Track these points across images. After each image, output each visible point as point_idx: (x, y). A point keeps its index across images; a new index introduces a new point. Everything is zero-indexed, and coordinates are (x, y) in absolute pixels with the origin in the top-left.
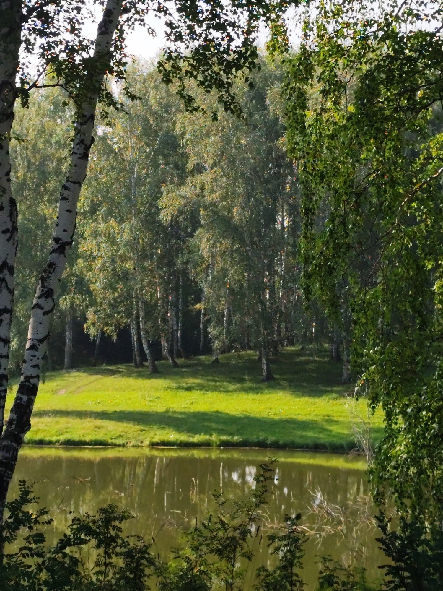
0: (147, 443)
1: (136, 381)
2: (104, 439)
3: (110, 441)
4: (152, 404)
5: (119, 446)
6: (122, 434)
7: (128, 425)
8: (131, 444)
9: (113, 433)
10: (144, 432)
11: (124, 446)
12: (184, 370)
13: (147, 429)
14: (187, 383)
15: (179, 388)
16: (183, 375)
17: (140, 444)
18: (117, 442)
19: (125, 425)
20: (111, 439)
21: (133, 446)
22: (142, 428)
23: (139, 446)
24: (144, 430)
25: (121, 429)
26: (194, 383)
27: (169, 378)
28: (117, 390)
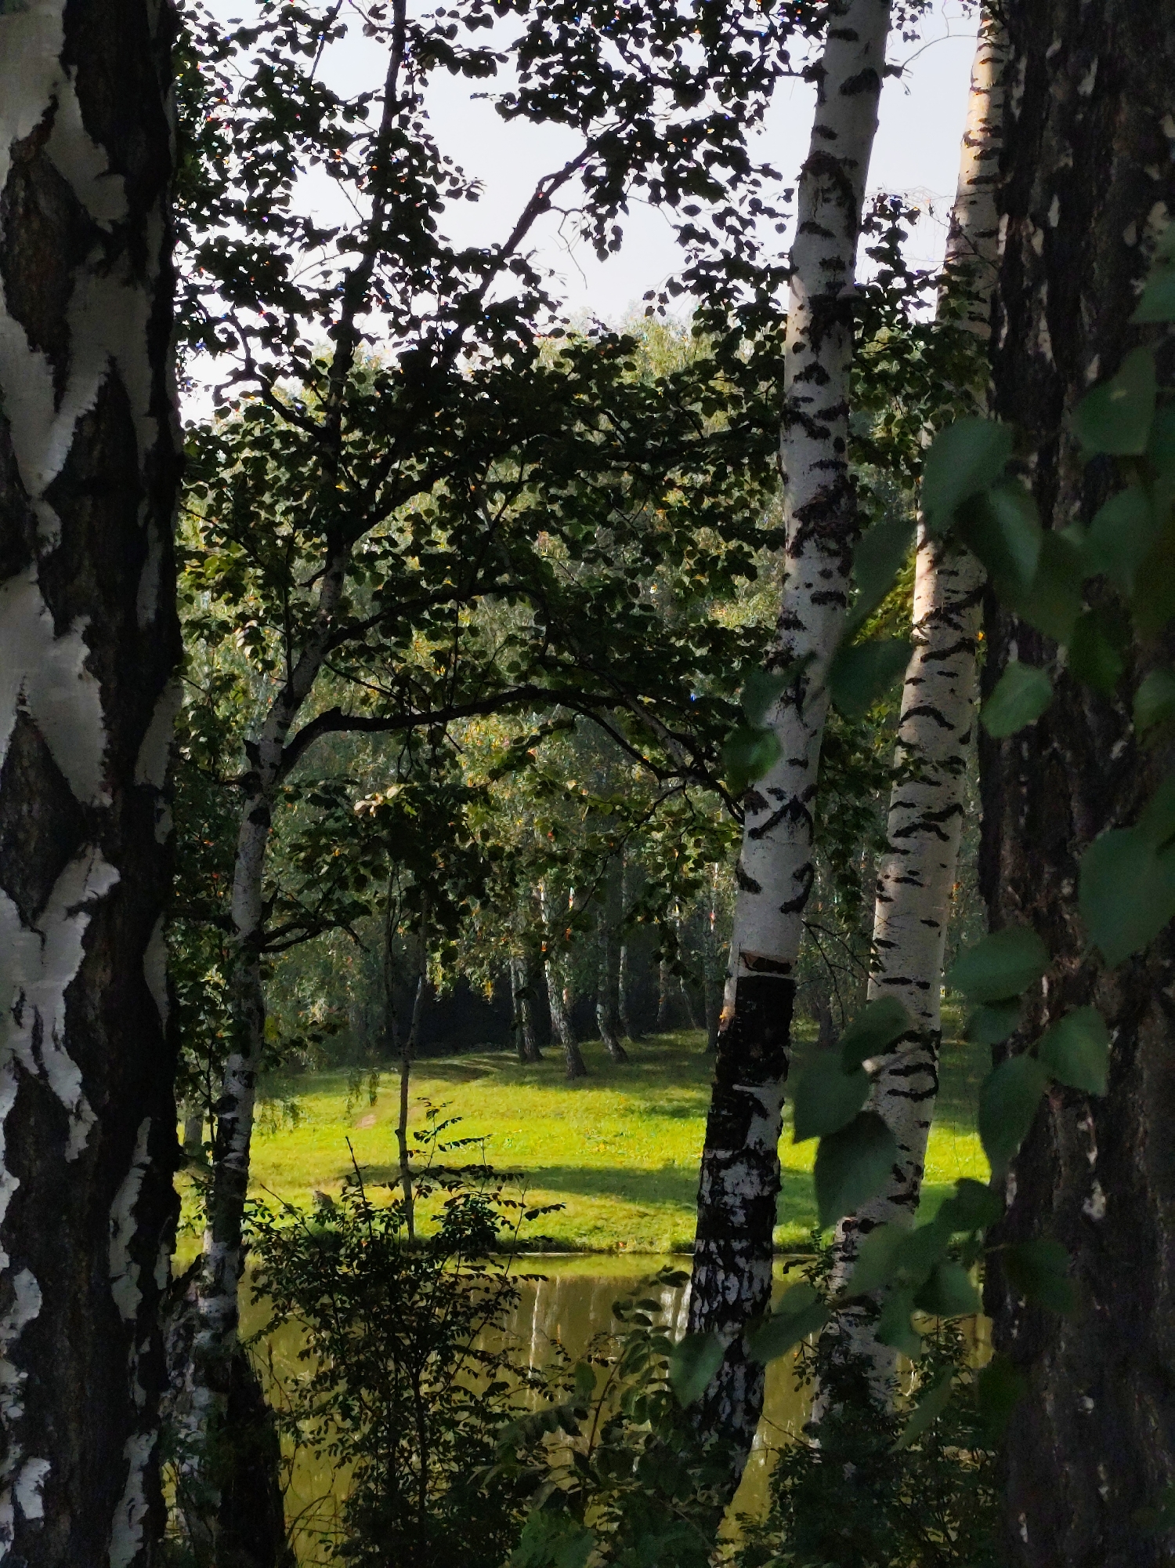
0: (665, 1244)
1: (541, 1094)
2: (564, 1234)
3: (579, 1241)
4: (612, 1149)
5: (600, 1252)
6: (600, 1223)
7: (608, 1203)
8: (628, 1249)
9: (577, 1221)
10: (647, 1219)
11: (610, 1252)
12: (647, 1067)
13: (651, 1212)
14: (670, 1100)
15: (653, 1111)
16: (651, 1080)
17: (649, 1248)
18: (596, 1241)
19: (597, 1201)
20: (581, 1235)
21: (634, 1253)
22: (642, 1209)
23: (647, 1253)
24: (646, 1215)
25: (596, 1212)
26: (687, 1101)
27: (621, 1088)
28: (503, 1115)
